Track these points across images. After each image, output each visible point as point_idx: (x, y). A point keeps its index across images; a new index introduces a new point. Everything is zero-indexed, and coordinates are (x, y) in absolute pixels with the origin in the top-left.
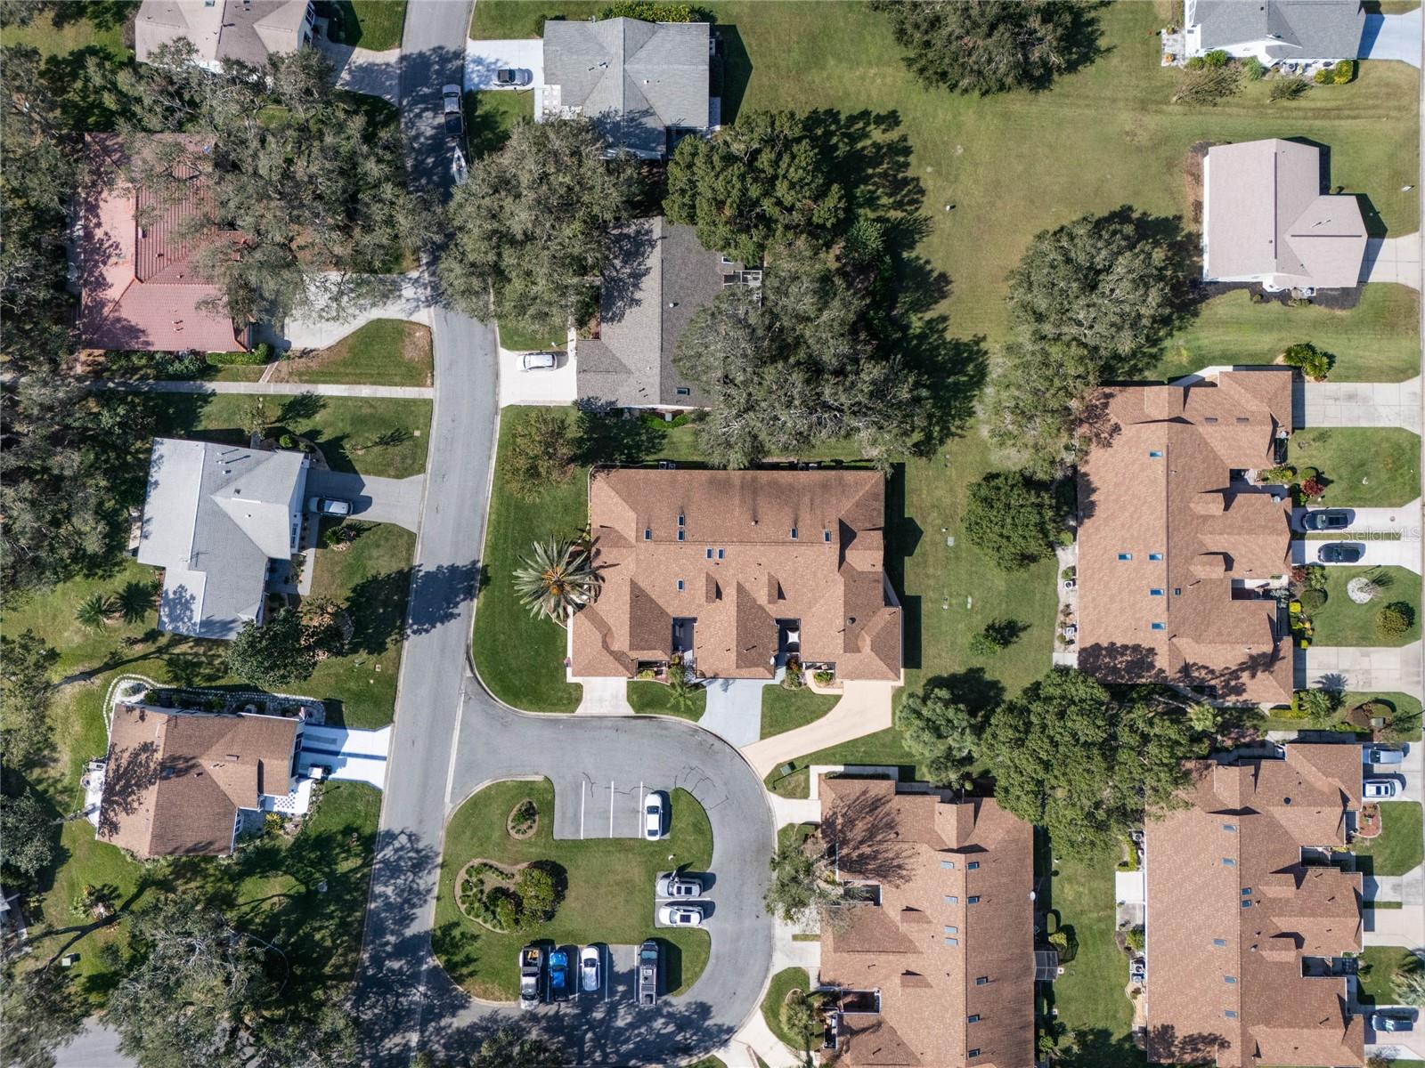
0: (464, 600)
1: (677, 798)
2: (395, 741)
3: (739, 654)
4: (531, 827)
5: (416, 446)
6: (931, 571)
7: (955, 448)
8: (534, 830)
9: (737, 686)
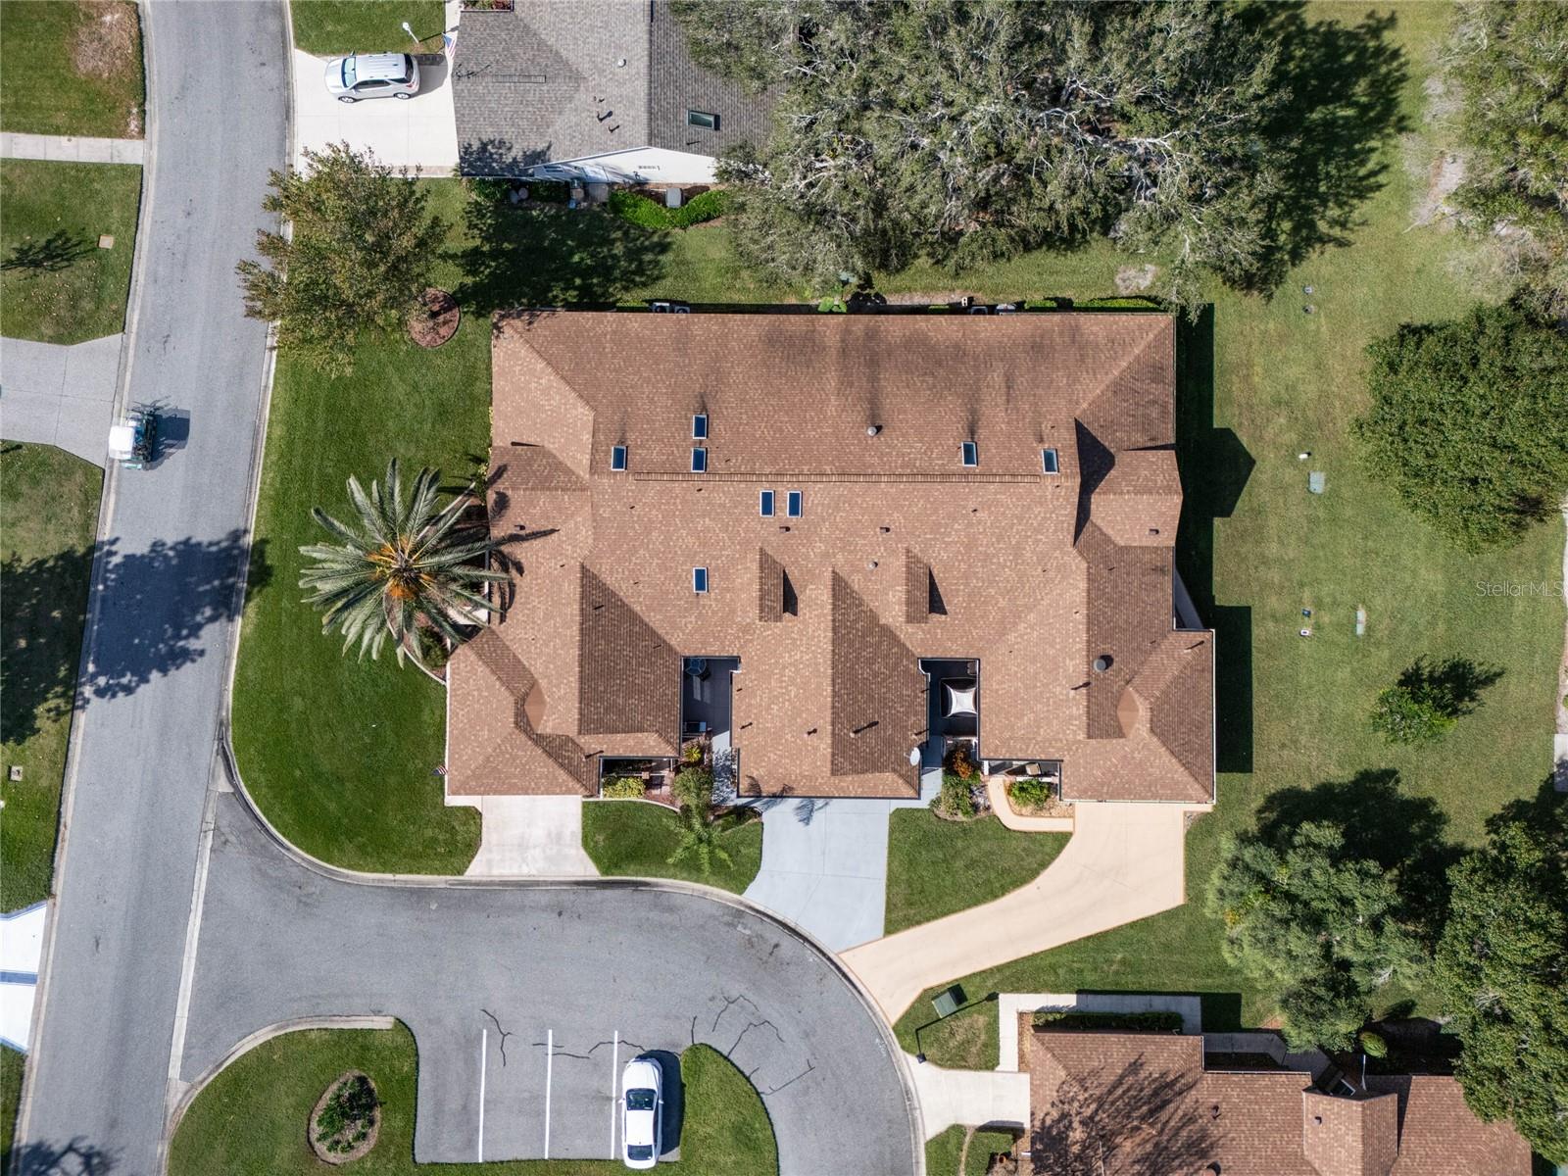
0: (212, 619)
1: (697, 1071)
2: (57, 941)
3: (837, 741)
4: (363, 1136)
5: (103, 269)
6: (1273, 549)
7: (1327, 270)
8: (372, 1141)
9: (834, 816)
